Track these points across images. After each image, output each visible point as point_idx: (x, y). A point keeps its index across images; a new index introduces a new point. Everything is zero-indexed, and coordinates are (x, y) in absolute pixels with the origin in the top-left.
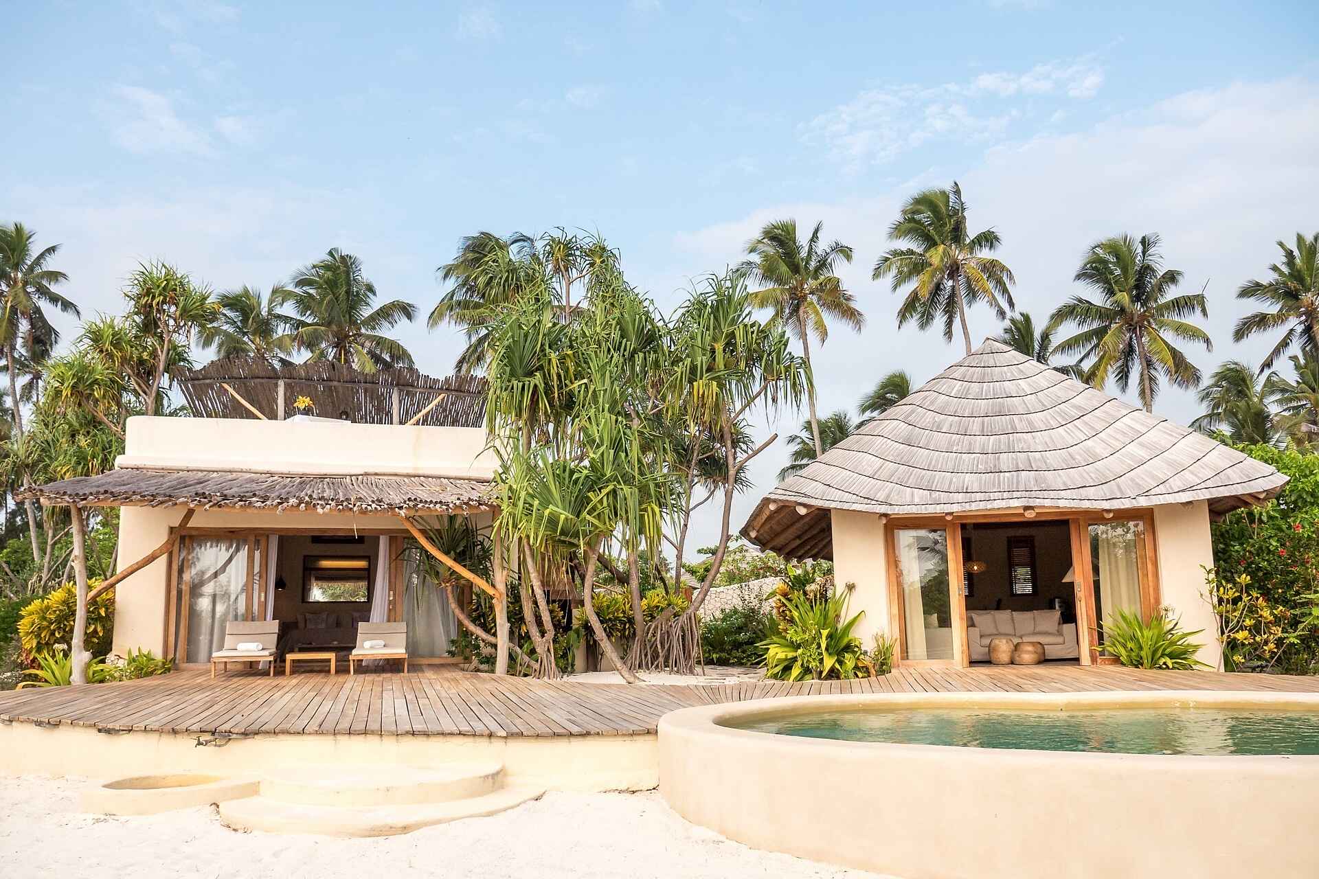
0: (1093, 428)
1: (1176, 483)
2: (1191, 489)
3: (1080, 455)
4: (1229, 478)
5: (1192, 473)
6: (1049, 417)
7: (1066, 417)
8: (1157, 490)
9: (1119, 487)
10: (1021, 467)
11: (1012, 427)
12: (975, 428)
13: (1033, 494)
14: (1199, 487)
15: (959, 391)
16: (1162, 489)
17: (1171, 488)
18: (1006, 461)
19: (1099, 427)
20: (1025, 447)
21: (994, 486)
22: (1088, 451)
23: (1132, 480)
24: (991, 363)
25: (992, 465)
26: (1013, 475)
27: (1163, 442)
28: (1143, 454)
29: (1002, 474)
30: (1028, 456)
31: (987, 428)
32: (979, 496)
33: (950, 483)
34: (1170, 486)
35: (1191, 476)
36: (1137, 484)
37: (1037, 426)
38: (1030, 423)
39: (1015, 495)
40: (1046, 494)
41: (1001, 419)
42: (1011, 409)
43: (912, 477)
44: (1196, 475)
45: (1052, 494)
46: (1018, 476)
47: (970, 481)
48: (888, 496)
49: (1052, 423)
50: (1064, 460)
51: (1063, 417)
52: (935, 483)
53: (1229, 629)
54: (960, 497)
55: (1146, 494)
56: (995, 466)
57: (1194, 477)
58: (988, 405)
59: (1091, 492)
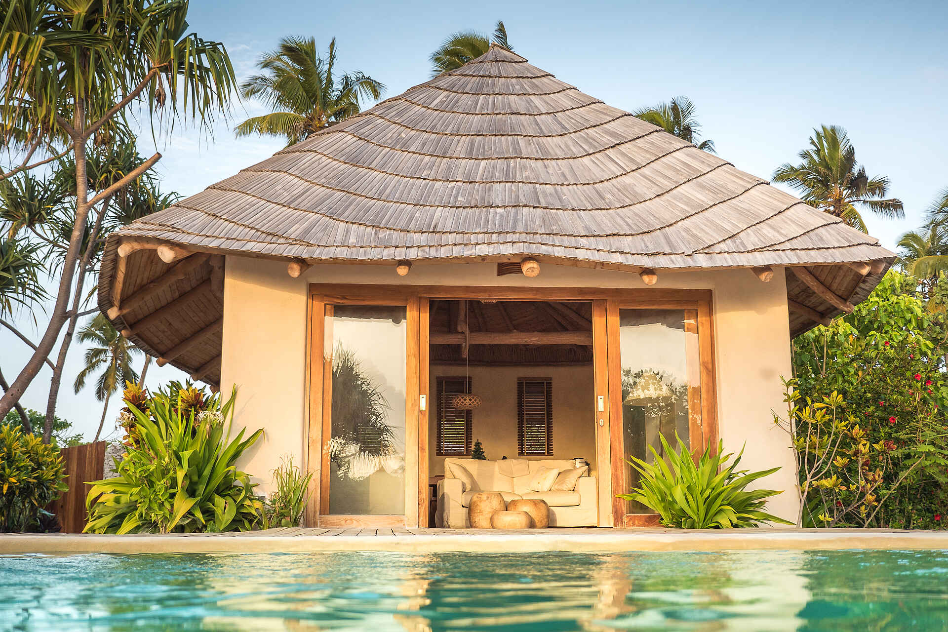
0: (632, 160)
1: (751, 239)
2: (771, 247)
3: (613, 195)
4: (821, 239)
5: (773, 228)
6: (570, 143)
7: (596, 144)
8: (723, 247)
9: (666, 238)
10: (523, 200)
11: (515, 149)
12: (459, 149)
13: (538, 238)
14: (782, 247)
15: (442, 102)
16: (729, 245)
17: (744, 246)
18: (500, 192)
19: (641, 159)
20: (531, 176)
21: (478, 224)
22: (624, 190)
23: (687, 230)
24: (494, 72)
25: (478, 198)
26: (508, 213)
27: (731, 186)
28: (705, 198)
29: (492, 210)
30: (535, 189)
31: (478, 149)
32: (452, 238)
33: (411, 218)
34: (742, 243)
35: (771, 231)
36: (694, 236)
37: (553, 153)
38: (541, 147)
39: (509, 238)
40: (557, 240)
41: (500, 140)
42: (516, 127)
43: (352, 207)
44: (778, 232)
45: (566, 241)
46: (517, 213)
47: (443, 217)
48: (307, 231)
49: (574, 150)
50: (589, 199)
51: (591, 144)
52: (387, 217)
53: (813, 471)
54: (422, 239)
55: (708, 250)
56: (484, 198)
57: (776, 234)
58: (484, 122)
59: (626, 243)
